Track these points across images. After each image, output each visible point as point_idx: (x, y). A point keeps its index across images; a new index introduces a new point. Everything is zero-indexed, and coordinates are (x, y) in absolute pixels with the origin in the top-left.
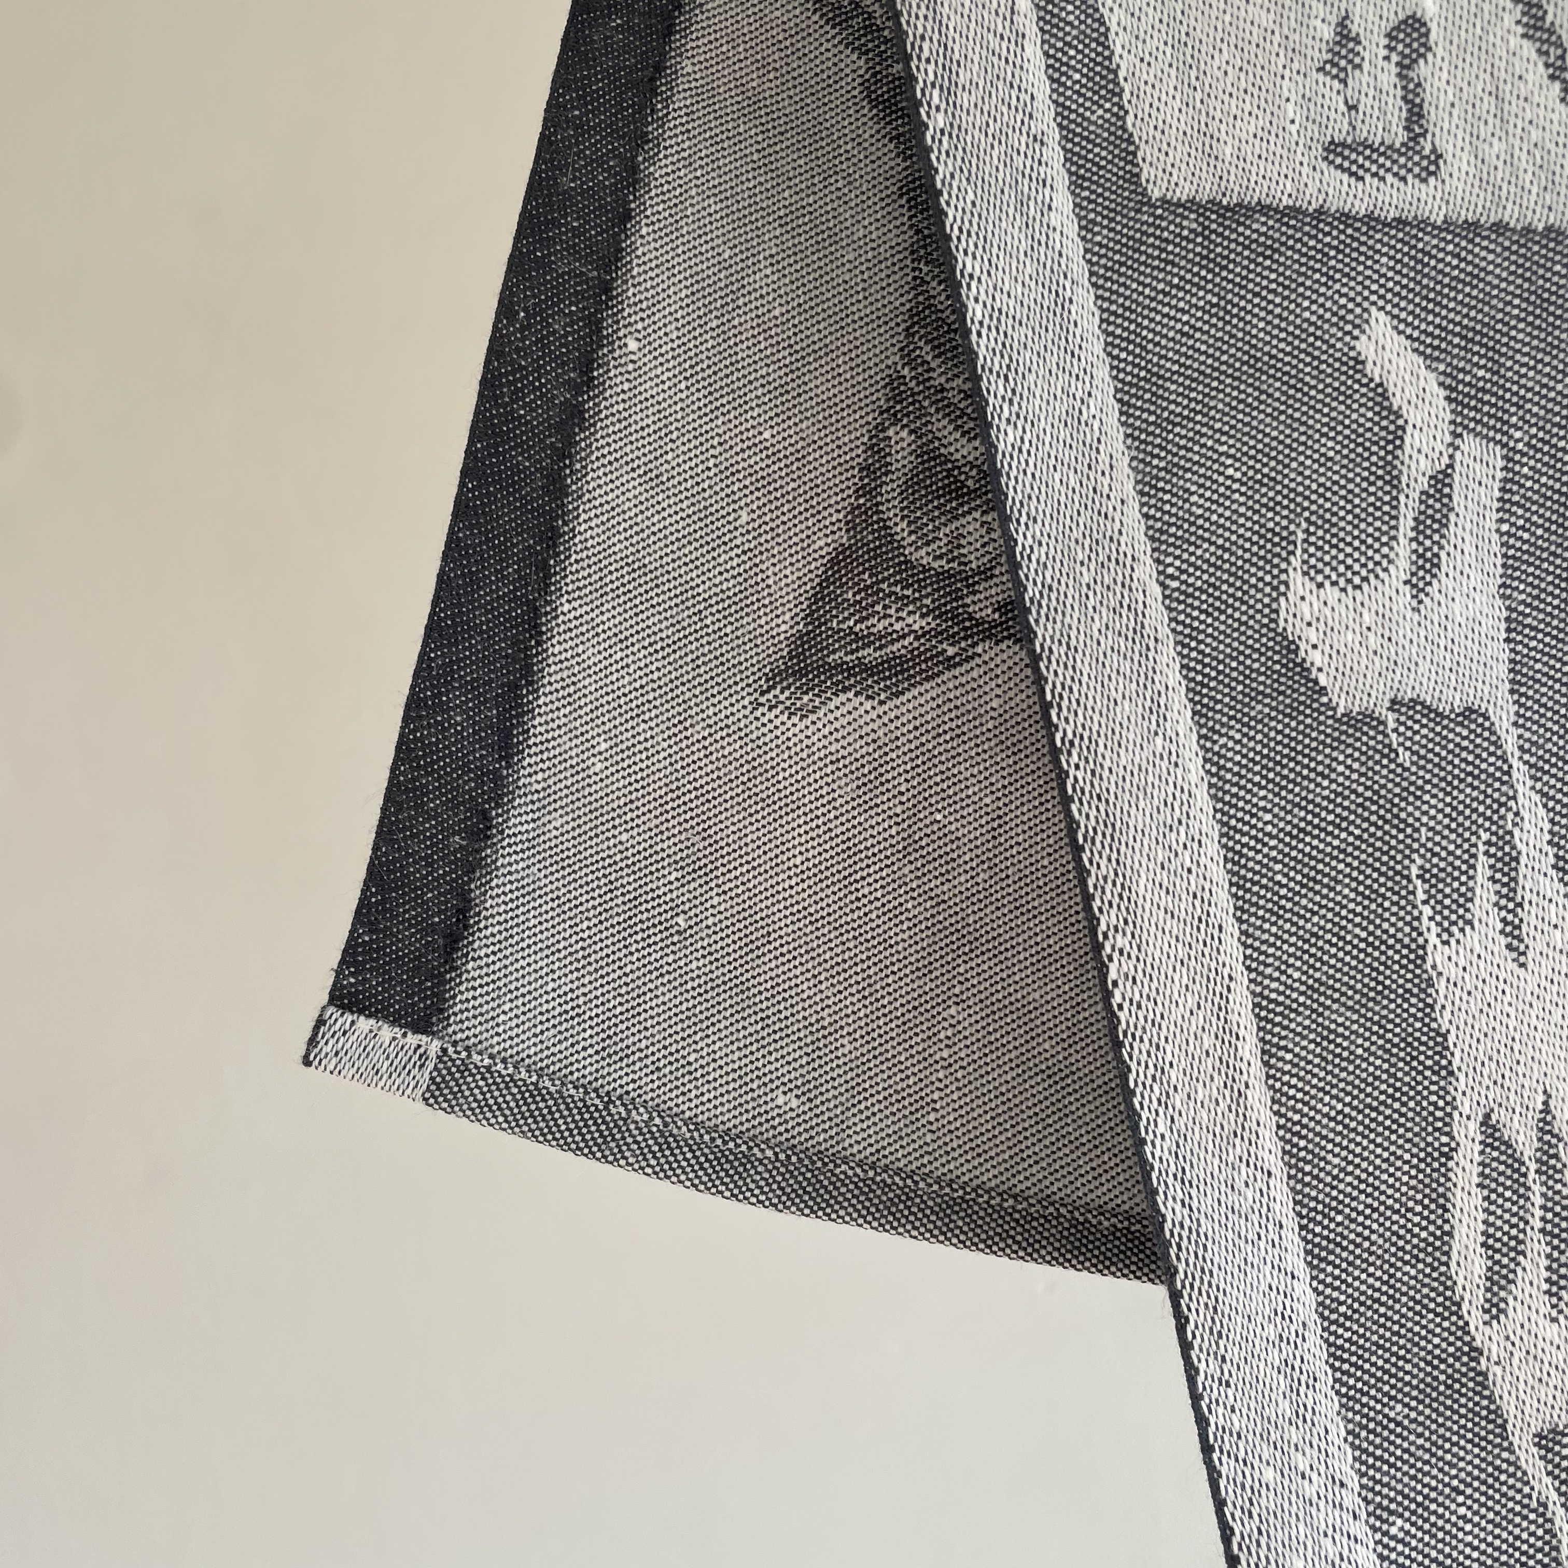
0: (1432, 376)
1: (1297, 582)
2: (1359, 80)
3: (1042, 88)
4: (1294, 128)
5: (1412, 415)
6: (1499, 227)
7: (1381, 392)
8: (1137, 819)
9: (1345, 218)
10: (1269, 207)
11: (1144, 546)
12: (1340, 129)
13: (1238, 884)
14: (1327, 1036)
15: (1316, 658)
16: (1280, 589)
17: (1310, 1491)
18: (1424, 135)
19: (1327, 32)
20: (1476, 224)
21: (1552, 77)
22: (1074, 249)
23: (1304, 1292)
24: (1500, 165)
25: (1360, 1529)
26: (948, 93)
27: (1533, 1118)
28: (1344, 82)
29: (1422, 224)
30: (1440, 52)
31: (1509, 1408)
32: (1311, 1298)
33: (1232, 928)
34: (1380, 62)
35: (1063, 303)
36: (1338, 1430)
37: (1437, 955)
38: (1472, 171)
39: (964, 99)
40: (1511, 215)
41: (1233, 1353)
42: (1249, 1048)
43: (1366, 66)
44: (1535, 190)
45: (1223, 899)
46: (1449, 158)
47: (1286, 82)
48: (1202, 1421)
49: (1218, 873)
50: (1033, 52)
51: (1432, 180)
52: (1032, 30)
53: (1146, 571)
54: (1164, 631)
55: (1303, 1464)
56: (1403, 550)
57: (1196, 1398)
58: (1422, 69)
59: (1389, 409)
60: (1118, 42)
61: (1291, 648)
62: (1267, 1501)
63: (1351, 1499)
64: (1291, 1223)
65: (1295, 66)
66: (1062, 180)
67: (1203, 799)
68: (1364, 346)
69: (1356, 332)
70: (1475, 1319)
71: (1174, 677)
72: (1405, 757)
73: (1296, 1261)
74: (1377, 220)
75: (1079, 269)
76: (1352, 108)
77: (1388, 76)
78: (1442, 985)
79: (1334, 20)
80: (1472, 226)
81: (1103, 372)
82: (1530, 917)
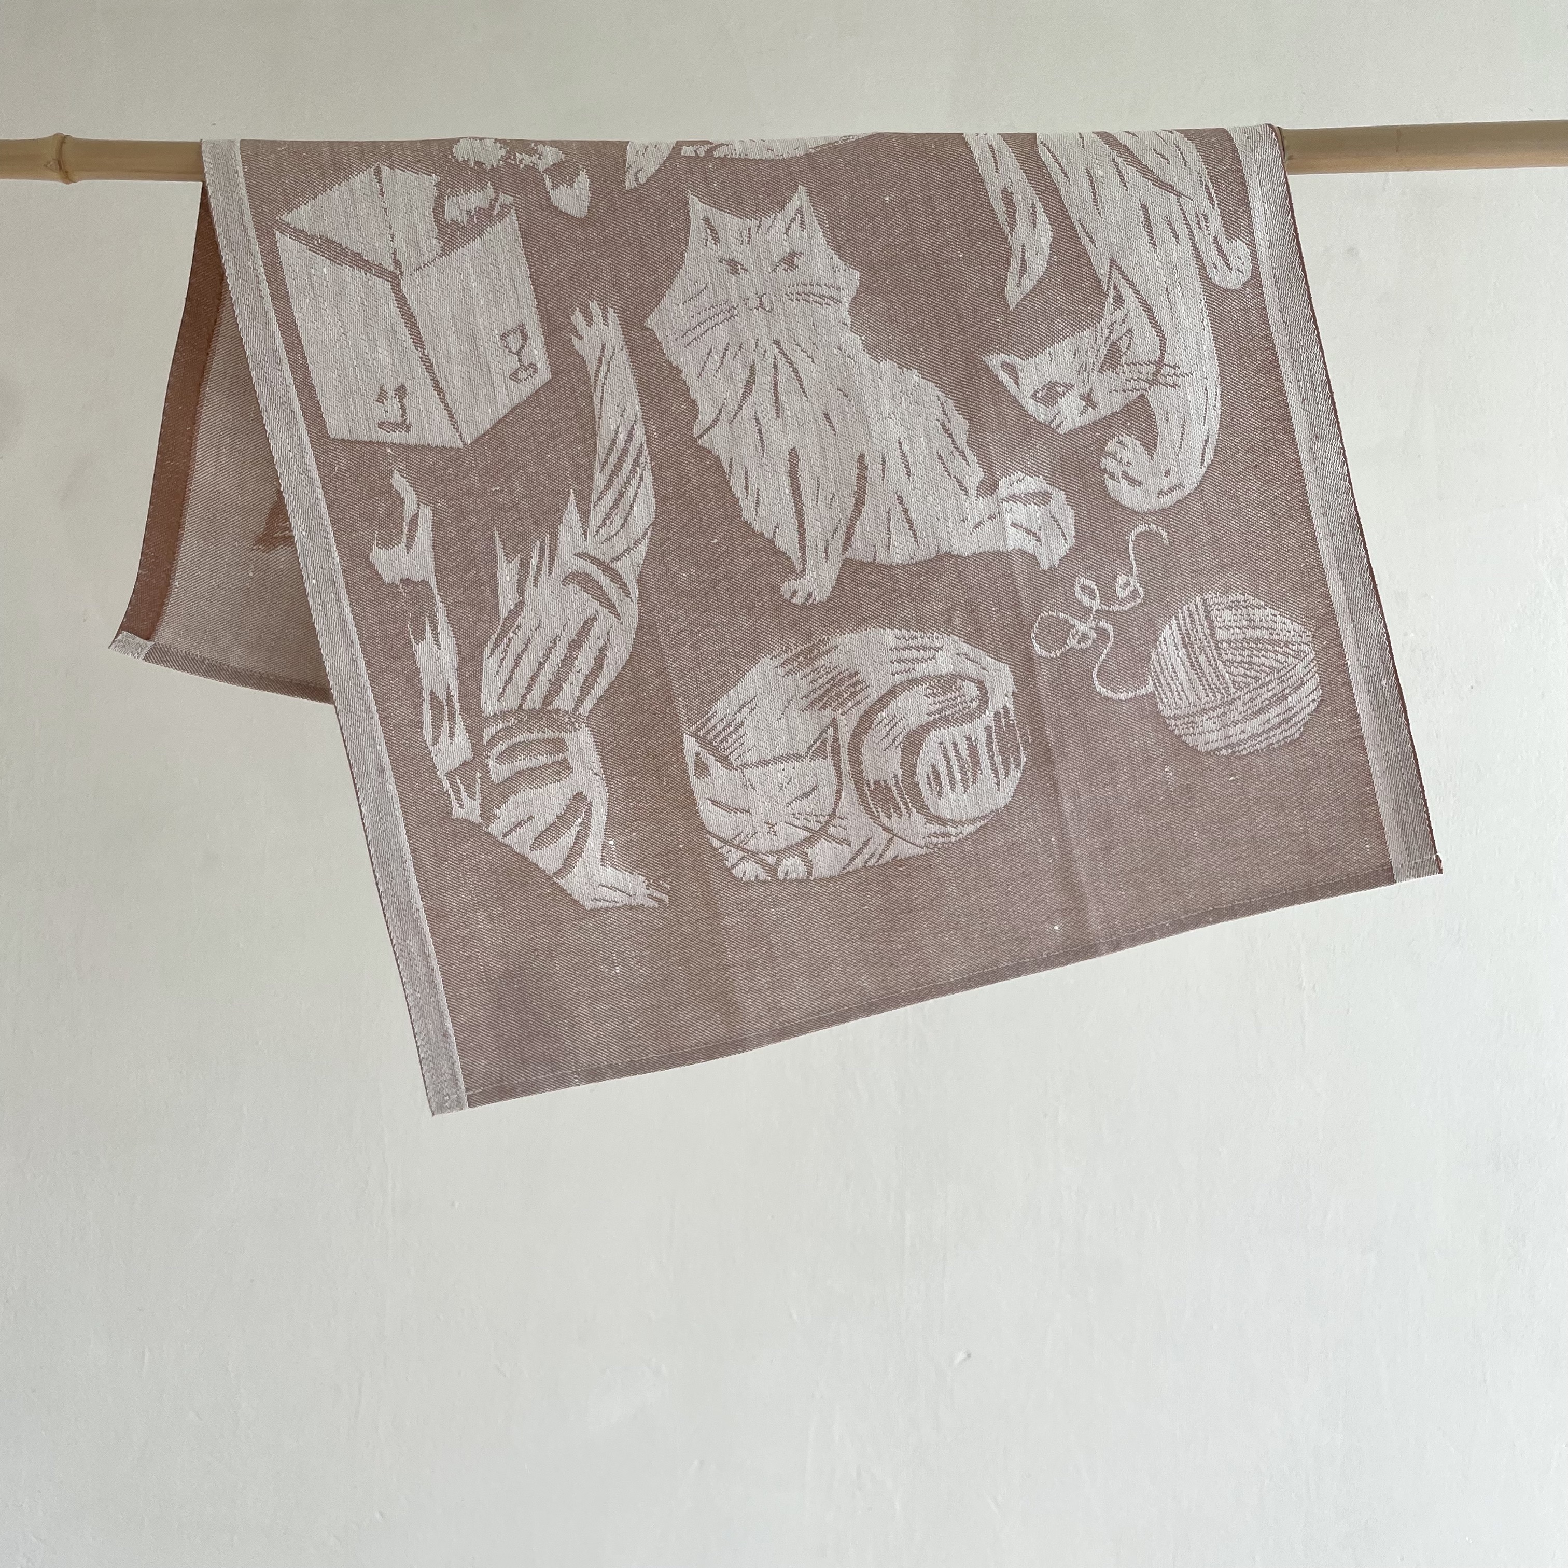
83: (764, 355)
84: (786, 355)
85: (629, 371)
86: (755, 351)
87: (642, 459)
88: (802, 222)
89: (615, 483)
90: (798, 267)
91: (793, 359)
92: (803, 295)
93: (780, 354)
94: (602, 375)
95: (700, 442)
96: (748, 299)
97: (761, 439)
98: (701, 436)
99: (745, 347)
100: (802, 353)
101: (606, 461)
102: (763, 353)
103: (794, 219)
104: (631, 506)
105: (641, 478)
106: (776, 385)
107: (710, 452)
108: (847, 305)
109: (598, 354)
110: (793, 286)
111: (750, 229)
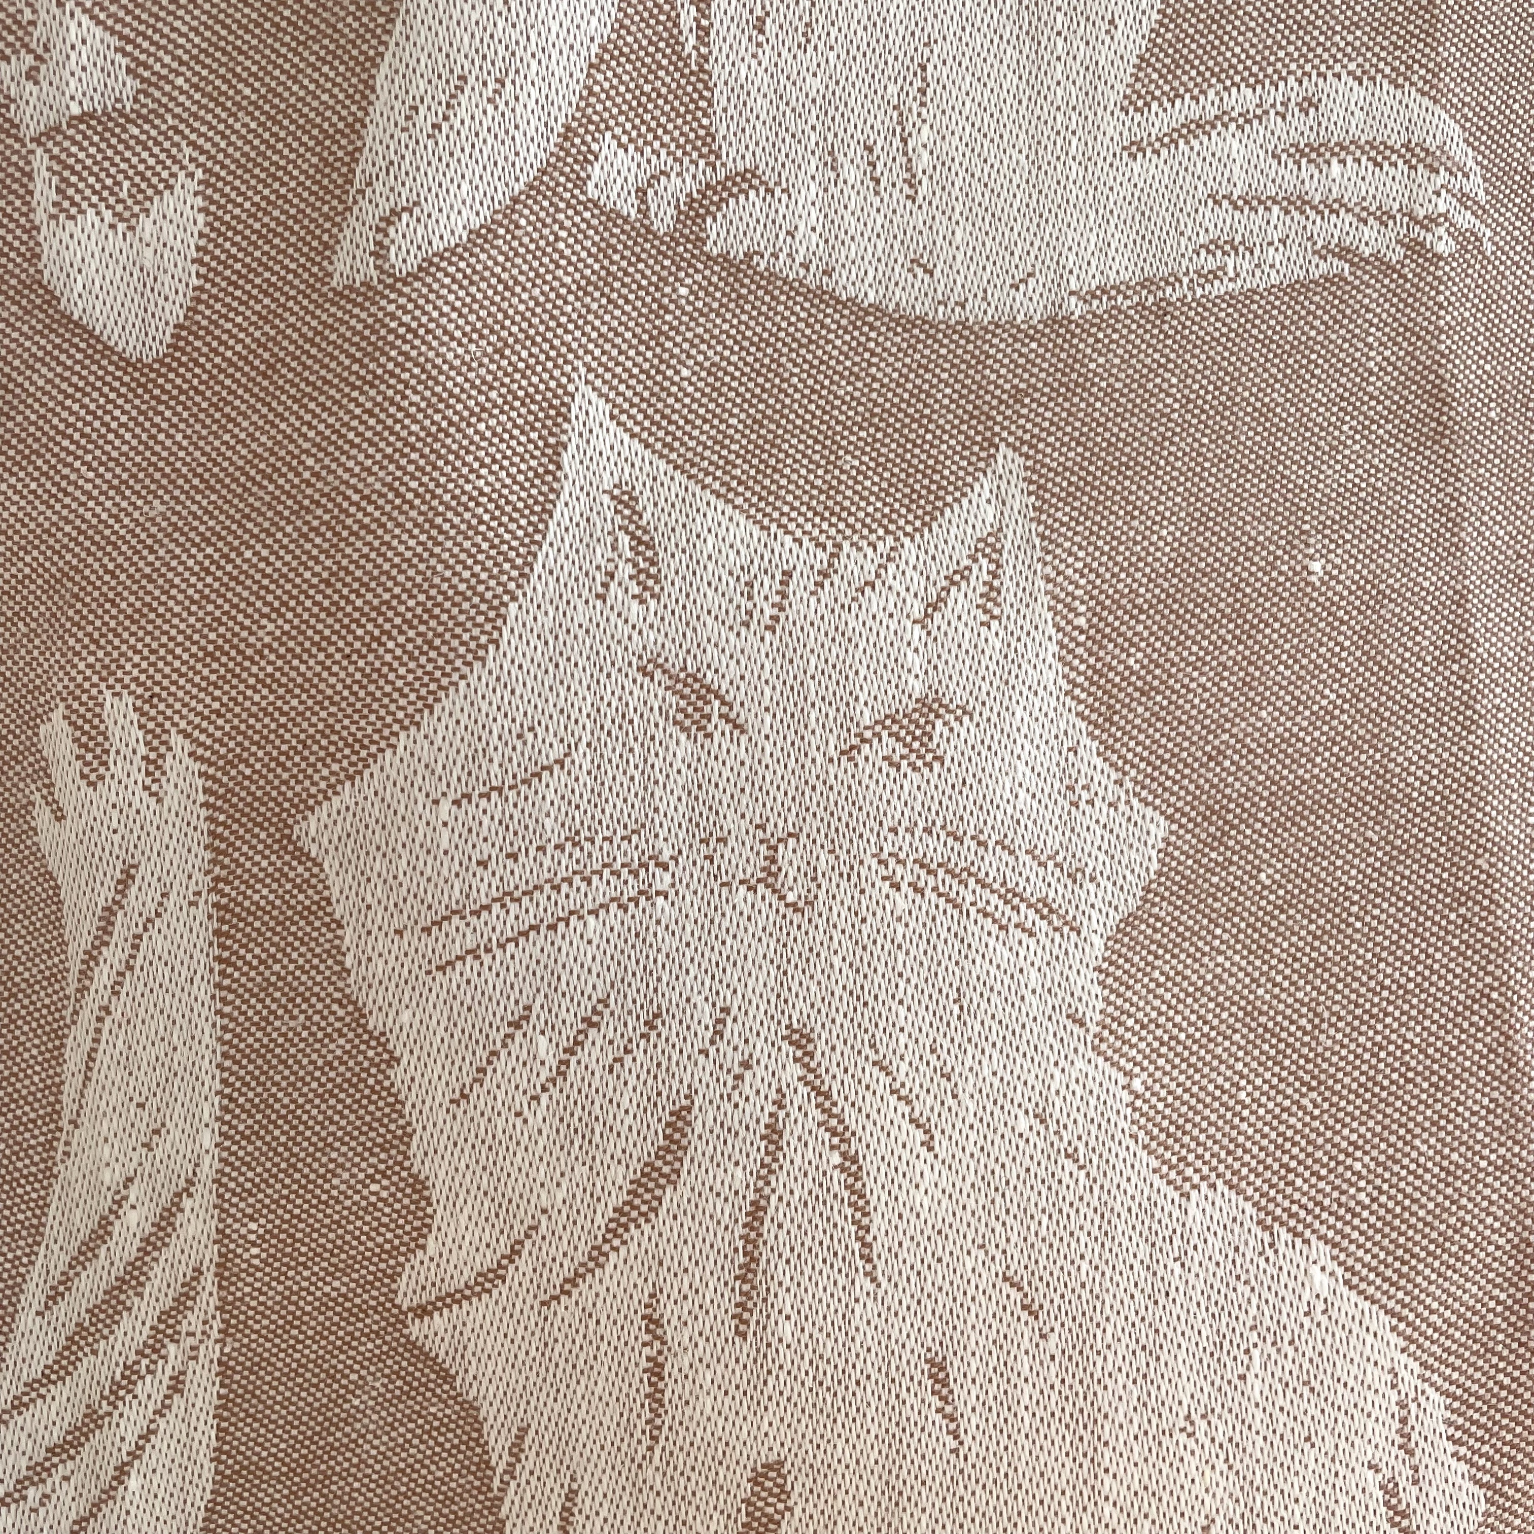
83: (739, 1077)
84: (828, 1096)
85: (203, 991)
86: (704, 1052)
87: (192, 1321)
88: (992, 592)
89: (82, 1370)
90: (941, 760)
91: (851, 1118)
92: (941, 872)
93: (803, 1090)
94: (103, 977)
95: (416, 1329)
96: (722, 840)
97: (656, 1398)
98: (422, 1312)
99: (670, 1029)
100: (893, 1100)
101: (66, 1279)
102: (737, 1070)
103: (964, 573)
104: (122, 1472)
105: (177, 1385)
106: (757, 1210)
107: (448, 1377)
108: (1098, 942)
109: (105, 895)
110: (910, 831)
111: (788, 574)
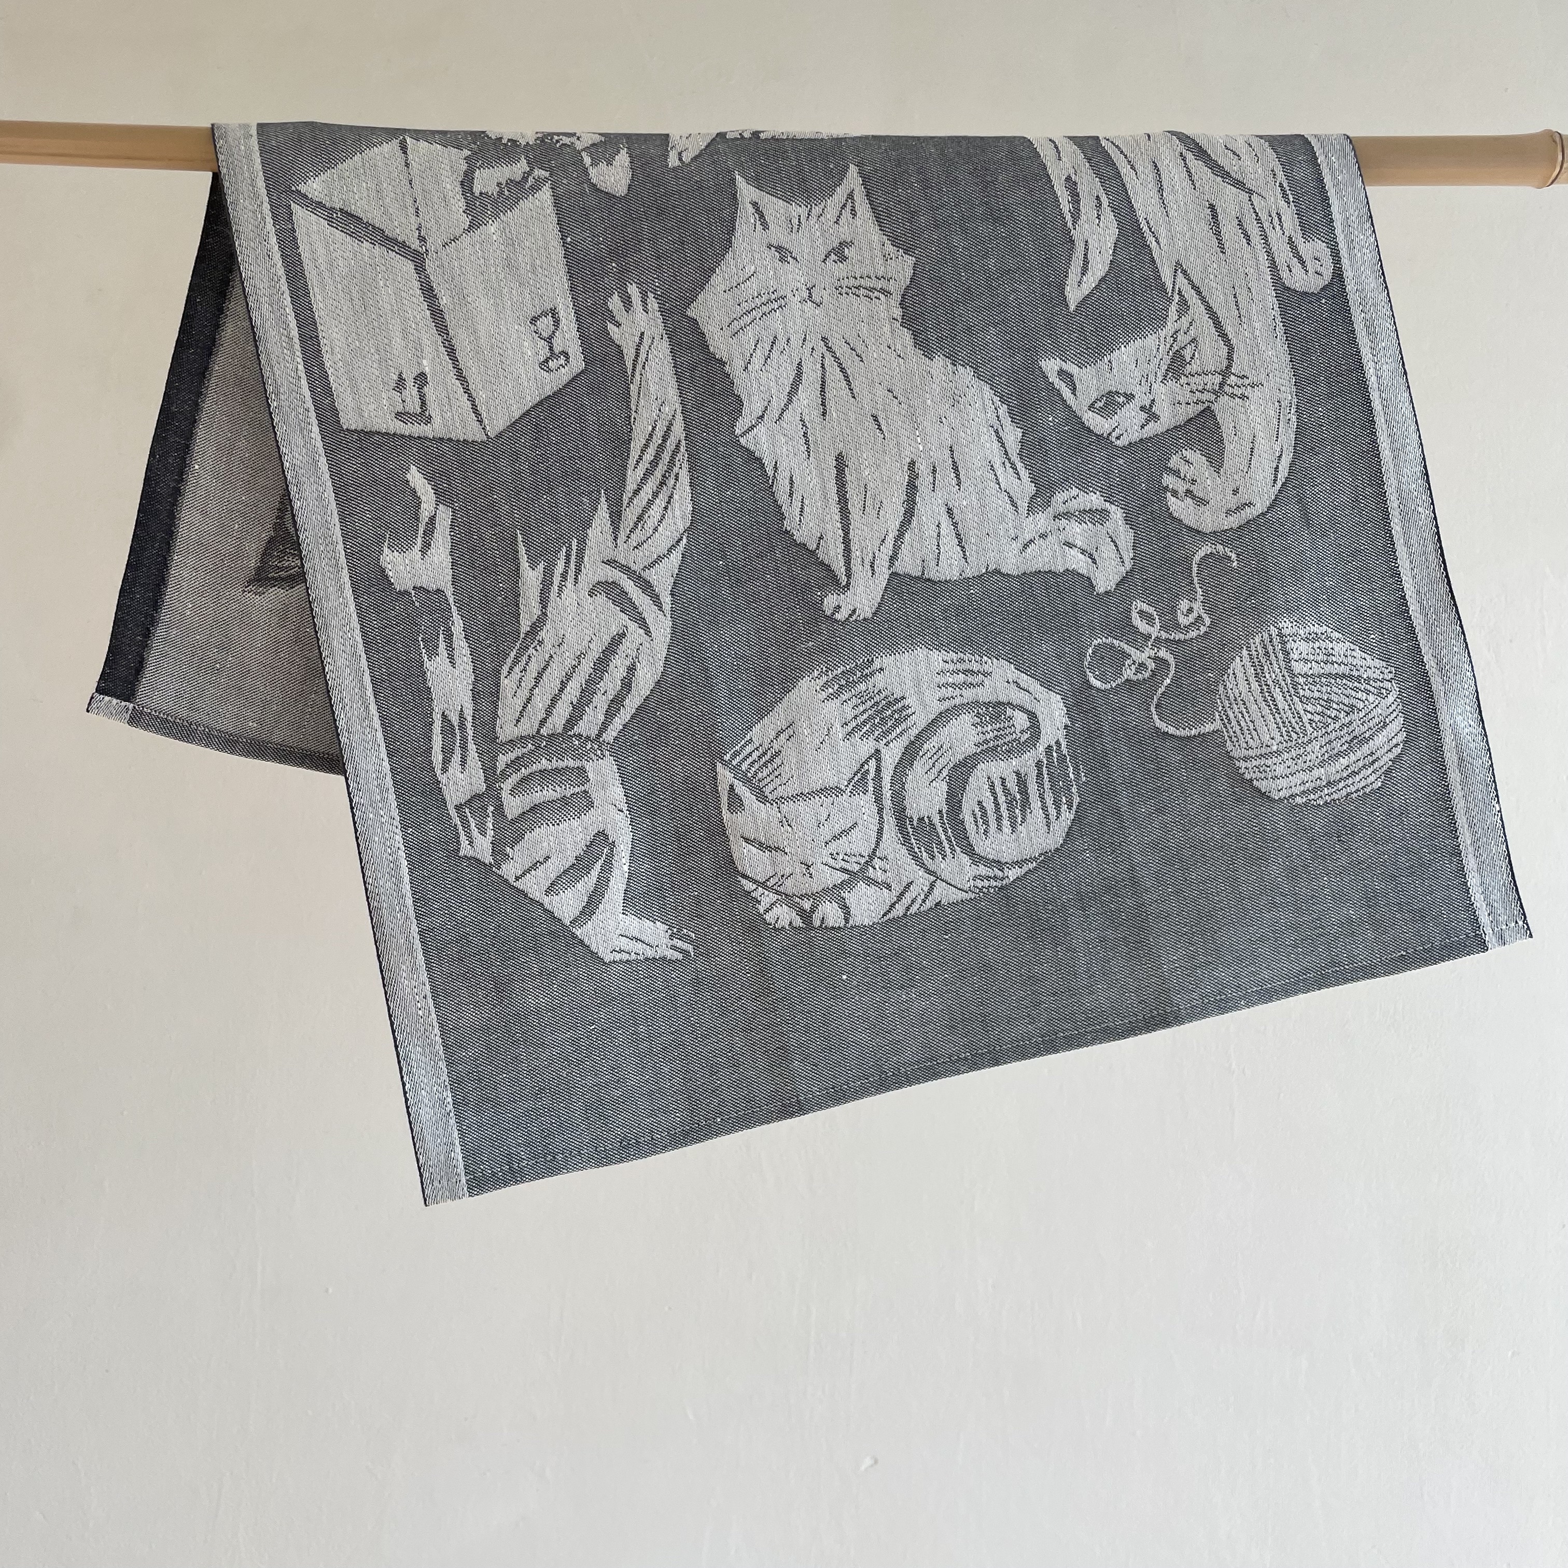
0: (430, 486)
1: (386, 550)
2: (406, 393)
3: (307, 393)
4: (386, 408)
5: (423, 498)
6: (450, 440)
7: (414, 492)
8: (333, 623)
9: (402, 436)
10: (379, 432)
11: (340, 539)
12: (400, 408)
13: (365, 643)
14: (394, 689)
15: (390, 574)
16: (381, 552)
17: (383, 820)
18: (426, 410)
19: (395, 377)
20: (443, 438)
21: (465, 392)
22: (320, 444)
23: (386, 764)
24: (450, 420)
25: (398, 831)
26: (277, 395)
27: (457, 713)
28: (401, 393)
29: (426, 438)
30: (430, 384)
31: (448, 798)
32: (388, 767)
33: (364, 656)
34: (412, 387)
35: (316, 462)
36: (394, 804)
37: (427, 664)
38: (441, 422)
39: (282, 397)
40: (453, 436)
41: (362, 781)
42: (370, 692)
43: (408, 388)
44: (460, 428)
45: (361, 647)
46: (434, 417)
47: (383, 393)
48: (351, 801)
49: (359, 639)
50: (304, 382)
51: (429, 424)
52: (303, 375)
53: (340, 547)
54: (345, 565)
55: (382, 813)
56: (419, 540)
57: (349, 794)
58: (426, 389)
59: (417, 496)
60: (331, 379)
61: (383, 570)
62: (370, 822)
63: (396, 823)
64: (383, 745)
65: (386, 388)
66: (314, 421)
67: (355, 616)
68: (409, 477)
69: (407, 472)
70: (438, 772)
71: (347, 579)
72: (417, 604)
73: (384, 754)
74: (412, 437)
75: (321, 451)
76: (404, 401)
77: (415, 392)
78: (429, 674)
79: (397, 373)
80: (441, 439)
81: (329, 484)
82: (456, 653)
